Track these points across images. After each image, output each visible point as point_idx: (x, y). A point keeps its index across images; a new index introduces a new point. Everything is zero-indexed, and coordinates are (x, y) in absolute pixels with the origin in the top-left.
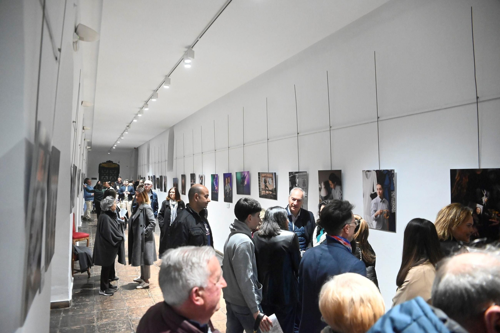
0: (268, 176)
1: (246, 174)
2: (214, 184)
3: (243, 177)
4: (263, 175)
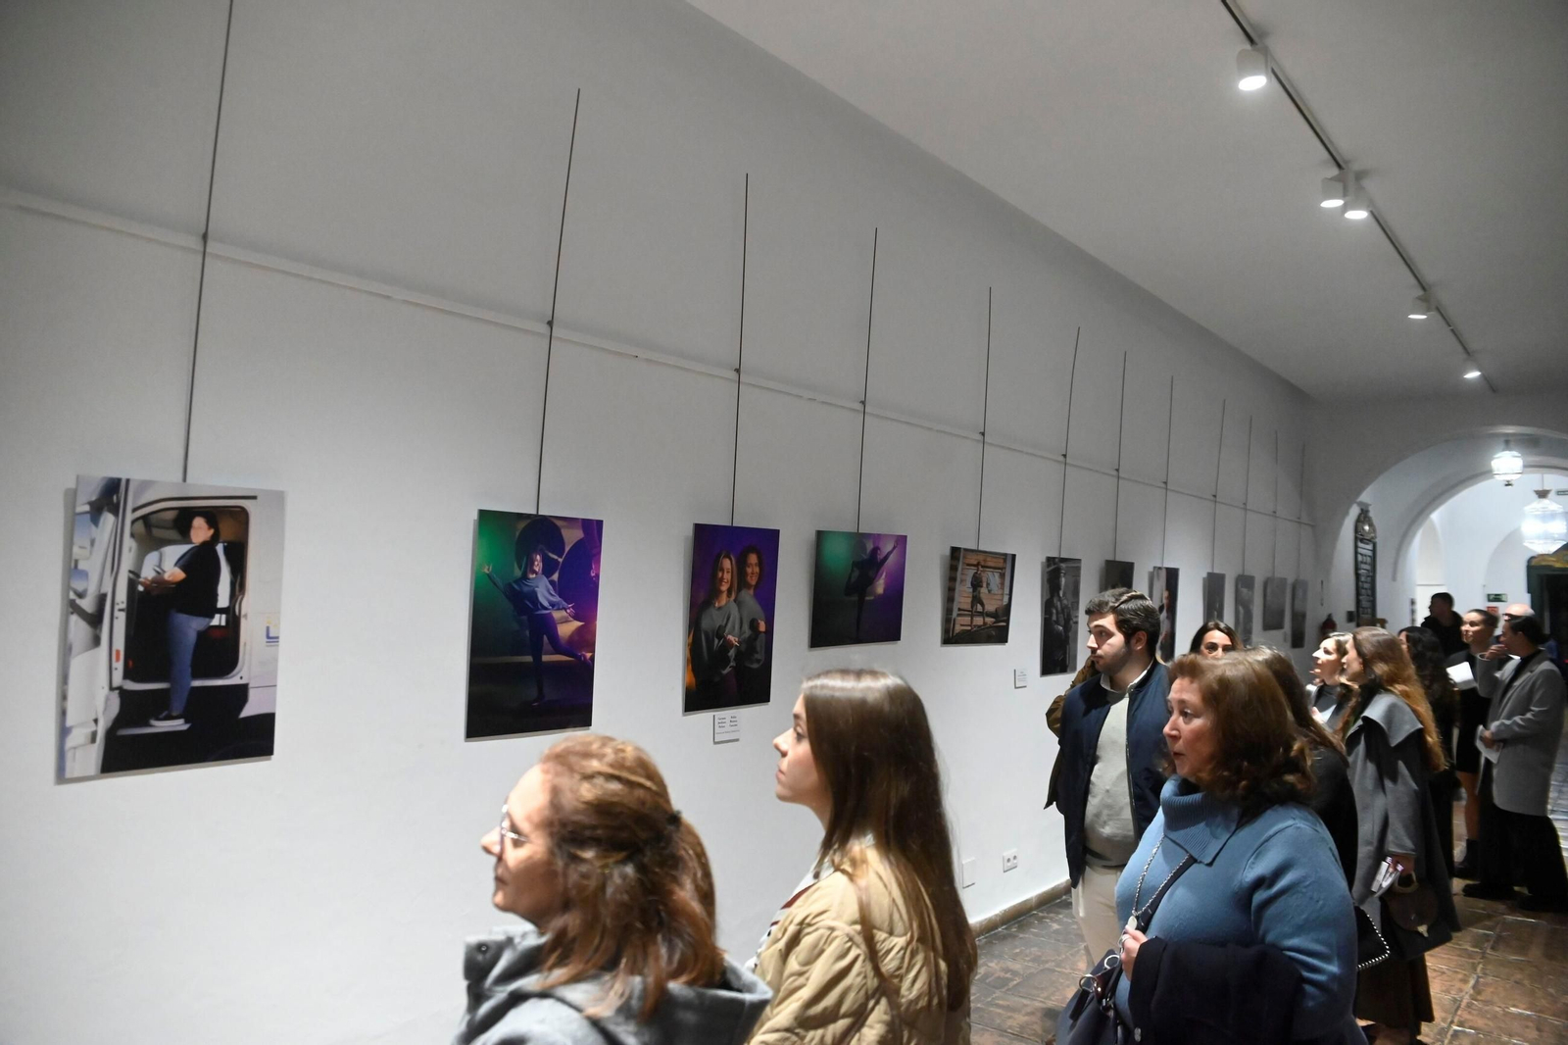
0: (990, 564)
2: (531, 596)
3: (865, 556)
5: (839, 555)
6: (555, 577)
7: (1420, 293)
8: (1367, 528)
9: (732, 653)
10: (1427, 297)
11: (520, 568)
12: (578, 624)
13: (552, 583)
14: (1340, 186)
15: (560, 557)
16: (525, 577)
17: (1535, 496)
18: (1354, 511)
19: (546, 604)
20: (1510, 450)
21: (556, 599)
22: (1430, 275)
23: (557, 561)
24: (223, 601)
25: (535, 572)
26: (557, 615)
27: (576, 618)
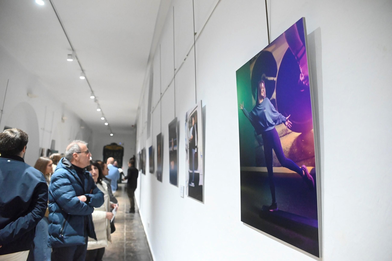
6: (274, 96)
11: (255, 99)
12: (297, 134)
13: (273, 101)
15: (275, 76)
16: (258, 104)
19: (271, 121)
21: (277, 115)
23: (273, 81)
25: (262, 98)
26: (280, 129)
27: (294, 128)
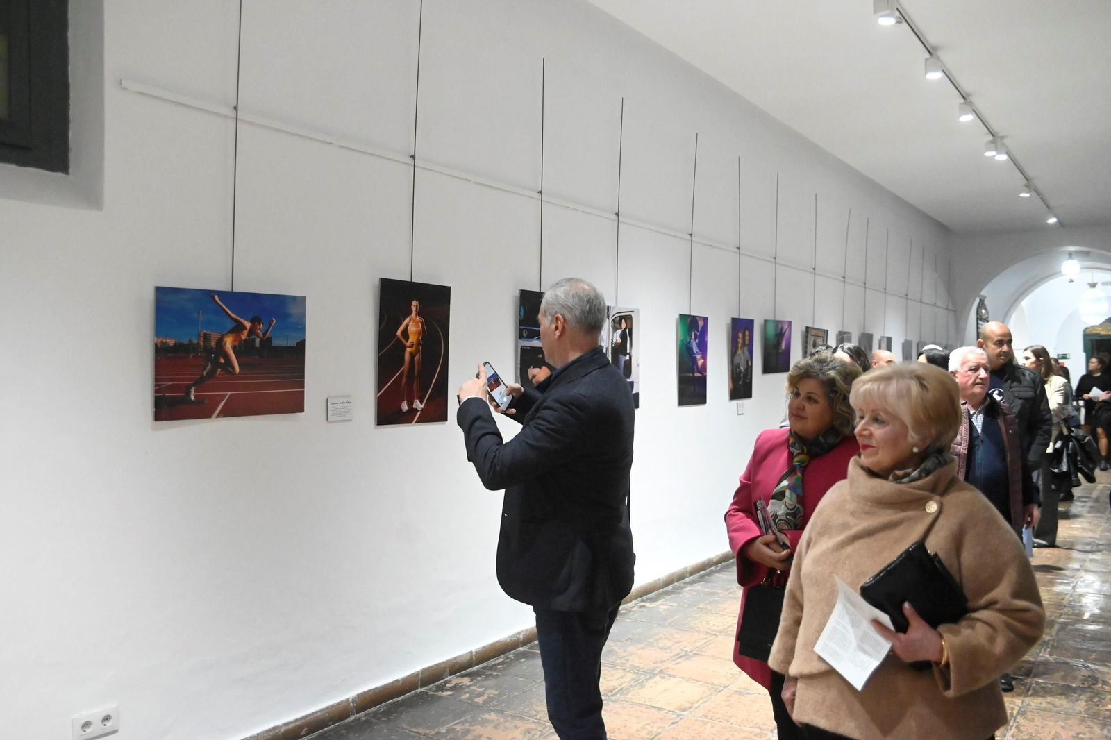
0: (819, 335)
1: (786, 327)
2: (692, 349)
3: (779, 332)
4: (814, 332)
5: (771, 331)
7: (1025, 182)
8: (983, 311)
9: (742, 375)
10: (1029, 184)
13: (696, 343)
14: (994, 146)
17: (1088, 287)
18: (977, 301)
20: (1073, 259)
22: (1031, 173)
24: (628, 351)
25: (692, 339)
26: (697, 356)
